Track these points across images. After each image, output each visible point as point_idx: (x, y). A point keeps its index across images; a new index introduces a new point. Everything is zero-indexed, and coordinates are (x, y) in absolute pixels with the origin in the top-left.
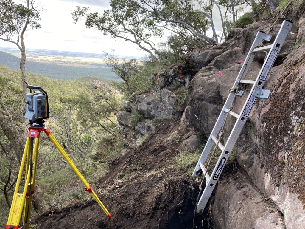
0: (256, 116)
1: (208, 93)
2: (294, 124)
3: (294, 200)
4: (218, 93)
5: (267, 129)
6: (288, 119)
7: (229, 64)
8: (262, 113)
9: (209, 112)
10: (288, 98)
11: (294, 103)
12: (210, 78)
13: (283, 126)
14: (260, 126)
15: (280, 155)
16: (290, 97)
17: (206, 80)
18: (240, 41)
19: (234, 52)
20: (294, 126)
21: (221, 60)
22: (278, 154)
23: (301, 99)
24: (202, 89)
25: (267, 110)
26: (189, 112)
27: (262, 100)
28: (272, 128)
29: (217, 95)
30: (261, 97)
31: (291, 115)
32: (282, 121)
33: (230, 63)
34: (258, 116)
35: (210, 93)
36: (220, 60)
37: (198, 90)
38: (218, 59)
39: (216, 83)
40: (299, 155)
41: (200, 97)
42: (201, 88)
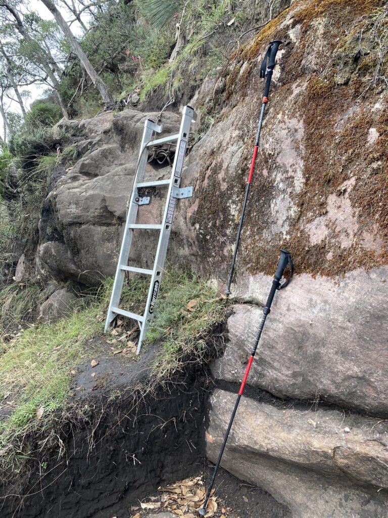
0: (181, 220)
1: (88, 211)
2: (233, 213)
3: (261, 279)
4: (105, 208)
5: (202, 229)
6: (225, 210)
7: (105, 168)
8: (189, 215)
9: (95, 239)
10: (220, 189)
11: (229, 192)
12: (84, 190)
13: (222, 219)
14: (190, 230)
15: (225, 251)
16: (222, 187)
17: (78, 194)
18: (109, 136)
19: (108, 150)
20: (234, 215)
21: (91, 164)
22: (222, 251)
23: (235, 186)
24: (76, 208)
25: (196, 209)
26: (53, 250)
27: (182, 200)
28: (208, 226)
29: (103, 212)
30: (181, 197)
31: (228, 205)
32: (220, 214)
33: (108, 166)
34: (183, 220)
35: (92, 210)
36: (89, 163)
37: (68, 210)
38: (86, 162)
39: (99, 195)
40: (249, 239)
41: (75, 220)
42: (74, 206)
